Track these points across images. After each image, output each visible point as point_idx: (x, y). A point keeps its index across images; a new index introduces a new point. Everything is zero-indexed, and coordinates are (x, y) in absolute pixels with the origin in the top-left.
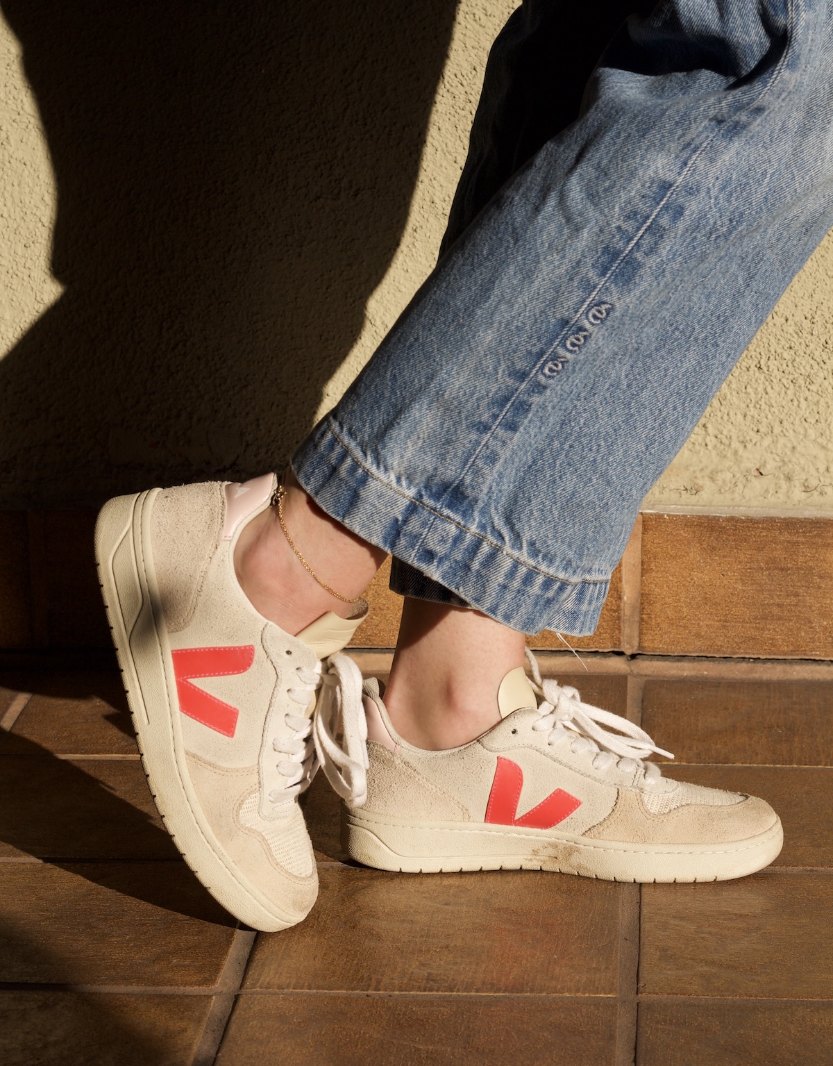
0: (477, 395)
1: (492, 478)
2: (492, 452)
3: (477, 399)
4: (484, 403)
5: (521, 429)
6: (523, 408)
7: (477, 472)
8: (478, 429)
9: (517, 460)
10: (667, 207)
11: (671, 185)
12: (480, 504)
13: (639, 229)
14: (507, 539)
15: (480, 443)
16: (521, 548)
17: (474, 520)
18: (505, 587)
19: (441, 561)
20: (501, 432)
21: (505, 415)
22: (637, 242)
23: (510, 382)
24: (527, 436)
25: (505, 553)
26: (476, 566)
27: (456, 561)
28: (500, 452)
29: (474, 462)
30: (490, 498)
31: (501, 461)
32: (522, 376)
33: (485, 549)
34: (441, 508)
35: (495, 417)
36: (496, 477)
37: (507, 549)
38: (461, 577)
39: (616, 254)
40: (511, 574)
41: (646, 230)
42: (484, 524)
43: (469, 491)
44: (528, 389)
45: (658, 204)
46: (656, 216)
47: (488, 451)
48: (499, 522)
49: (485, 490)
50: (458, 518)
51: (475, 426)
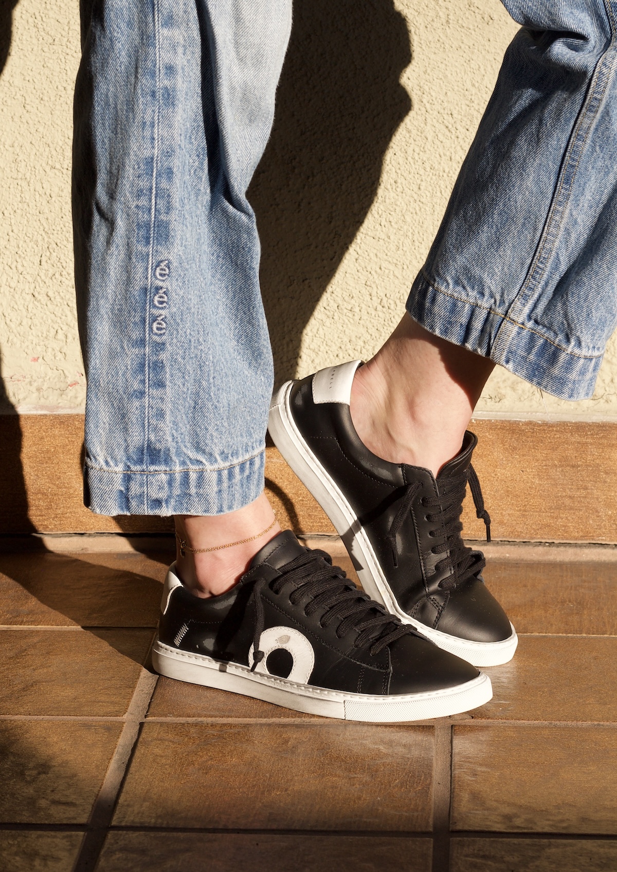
0: (120, 373)
1: (169, 428)
2: (158, 410)
3: (123, 375)
4: (129, 375)
5: (168, 383)
6: (158, 367)
7: (156, 429)
8: (136, 397)
9: (180, 407)
10: (160, 174)
11: (152, 159)
12: (173, 451)
13: (150, 200)
14: (204, 461)
15: (144, 406)
16: (216, 461)
17: (175, 462)
18: (220, 491)
19: (167, 501)
20: (155, 392)
21: (149, 377)
22: (155, 209)
23: (136, 351)
24: (176, 387)
25: (209, 471)
26: (193, 490)
27: (178, 496)
28: (163, 407)
29: (148, 422)
30: (177, 442)
31: (168, 413)
32: (142, 342)
33: (193, 476)
34: (147, 467)
35: (143, 382)
36: (172, 426)
37: (208, 467)
38: (187, 503)
39: (147, 225)
40: (220, 481)
41: (156, 197)
42: (183, 461)
43: (158, 446)
44: (153, 351)
45: (152, 175)
46: (156, 184)
47: (155, 410)
48: (193, 454)
49: (170, 439)
50: (163, 467)
51: (133, 395)
